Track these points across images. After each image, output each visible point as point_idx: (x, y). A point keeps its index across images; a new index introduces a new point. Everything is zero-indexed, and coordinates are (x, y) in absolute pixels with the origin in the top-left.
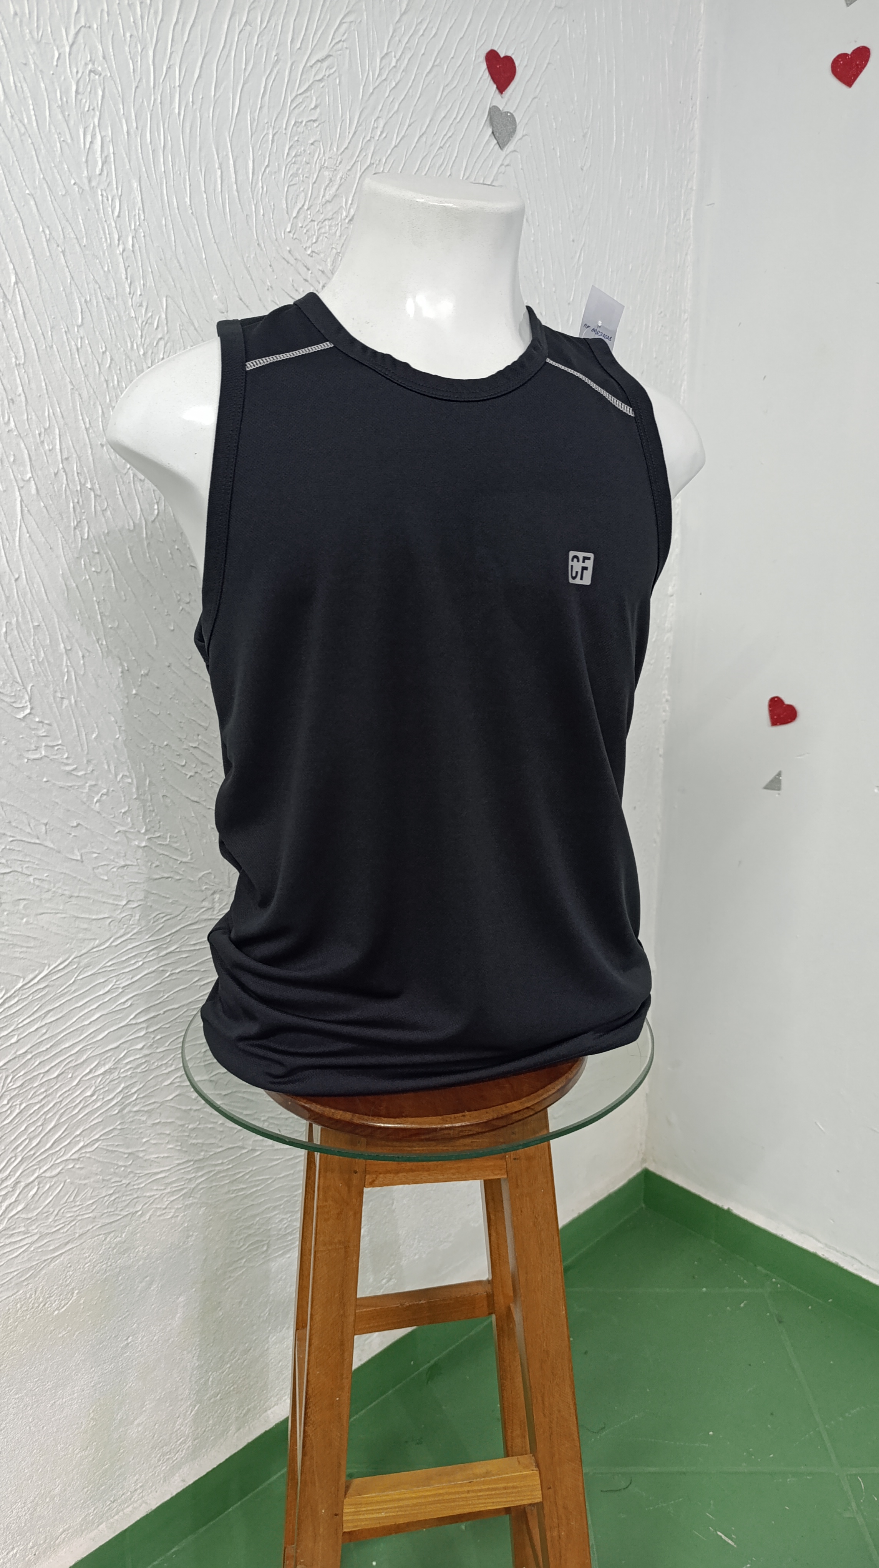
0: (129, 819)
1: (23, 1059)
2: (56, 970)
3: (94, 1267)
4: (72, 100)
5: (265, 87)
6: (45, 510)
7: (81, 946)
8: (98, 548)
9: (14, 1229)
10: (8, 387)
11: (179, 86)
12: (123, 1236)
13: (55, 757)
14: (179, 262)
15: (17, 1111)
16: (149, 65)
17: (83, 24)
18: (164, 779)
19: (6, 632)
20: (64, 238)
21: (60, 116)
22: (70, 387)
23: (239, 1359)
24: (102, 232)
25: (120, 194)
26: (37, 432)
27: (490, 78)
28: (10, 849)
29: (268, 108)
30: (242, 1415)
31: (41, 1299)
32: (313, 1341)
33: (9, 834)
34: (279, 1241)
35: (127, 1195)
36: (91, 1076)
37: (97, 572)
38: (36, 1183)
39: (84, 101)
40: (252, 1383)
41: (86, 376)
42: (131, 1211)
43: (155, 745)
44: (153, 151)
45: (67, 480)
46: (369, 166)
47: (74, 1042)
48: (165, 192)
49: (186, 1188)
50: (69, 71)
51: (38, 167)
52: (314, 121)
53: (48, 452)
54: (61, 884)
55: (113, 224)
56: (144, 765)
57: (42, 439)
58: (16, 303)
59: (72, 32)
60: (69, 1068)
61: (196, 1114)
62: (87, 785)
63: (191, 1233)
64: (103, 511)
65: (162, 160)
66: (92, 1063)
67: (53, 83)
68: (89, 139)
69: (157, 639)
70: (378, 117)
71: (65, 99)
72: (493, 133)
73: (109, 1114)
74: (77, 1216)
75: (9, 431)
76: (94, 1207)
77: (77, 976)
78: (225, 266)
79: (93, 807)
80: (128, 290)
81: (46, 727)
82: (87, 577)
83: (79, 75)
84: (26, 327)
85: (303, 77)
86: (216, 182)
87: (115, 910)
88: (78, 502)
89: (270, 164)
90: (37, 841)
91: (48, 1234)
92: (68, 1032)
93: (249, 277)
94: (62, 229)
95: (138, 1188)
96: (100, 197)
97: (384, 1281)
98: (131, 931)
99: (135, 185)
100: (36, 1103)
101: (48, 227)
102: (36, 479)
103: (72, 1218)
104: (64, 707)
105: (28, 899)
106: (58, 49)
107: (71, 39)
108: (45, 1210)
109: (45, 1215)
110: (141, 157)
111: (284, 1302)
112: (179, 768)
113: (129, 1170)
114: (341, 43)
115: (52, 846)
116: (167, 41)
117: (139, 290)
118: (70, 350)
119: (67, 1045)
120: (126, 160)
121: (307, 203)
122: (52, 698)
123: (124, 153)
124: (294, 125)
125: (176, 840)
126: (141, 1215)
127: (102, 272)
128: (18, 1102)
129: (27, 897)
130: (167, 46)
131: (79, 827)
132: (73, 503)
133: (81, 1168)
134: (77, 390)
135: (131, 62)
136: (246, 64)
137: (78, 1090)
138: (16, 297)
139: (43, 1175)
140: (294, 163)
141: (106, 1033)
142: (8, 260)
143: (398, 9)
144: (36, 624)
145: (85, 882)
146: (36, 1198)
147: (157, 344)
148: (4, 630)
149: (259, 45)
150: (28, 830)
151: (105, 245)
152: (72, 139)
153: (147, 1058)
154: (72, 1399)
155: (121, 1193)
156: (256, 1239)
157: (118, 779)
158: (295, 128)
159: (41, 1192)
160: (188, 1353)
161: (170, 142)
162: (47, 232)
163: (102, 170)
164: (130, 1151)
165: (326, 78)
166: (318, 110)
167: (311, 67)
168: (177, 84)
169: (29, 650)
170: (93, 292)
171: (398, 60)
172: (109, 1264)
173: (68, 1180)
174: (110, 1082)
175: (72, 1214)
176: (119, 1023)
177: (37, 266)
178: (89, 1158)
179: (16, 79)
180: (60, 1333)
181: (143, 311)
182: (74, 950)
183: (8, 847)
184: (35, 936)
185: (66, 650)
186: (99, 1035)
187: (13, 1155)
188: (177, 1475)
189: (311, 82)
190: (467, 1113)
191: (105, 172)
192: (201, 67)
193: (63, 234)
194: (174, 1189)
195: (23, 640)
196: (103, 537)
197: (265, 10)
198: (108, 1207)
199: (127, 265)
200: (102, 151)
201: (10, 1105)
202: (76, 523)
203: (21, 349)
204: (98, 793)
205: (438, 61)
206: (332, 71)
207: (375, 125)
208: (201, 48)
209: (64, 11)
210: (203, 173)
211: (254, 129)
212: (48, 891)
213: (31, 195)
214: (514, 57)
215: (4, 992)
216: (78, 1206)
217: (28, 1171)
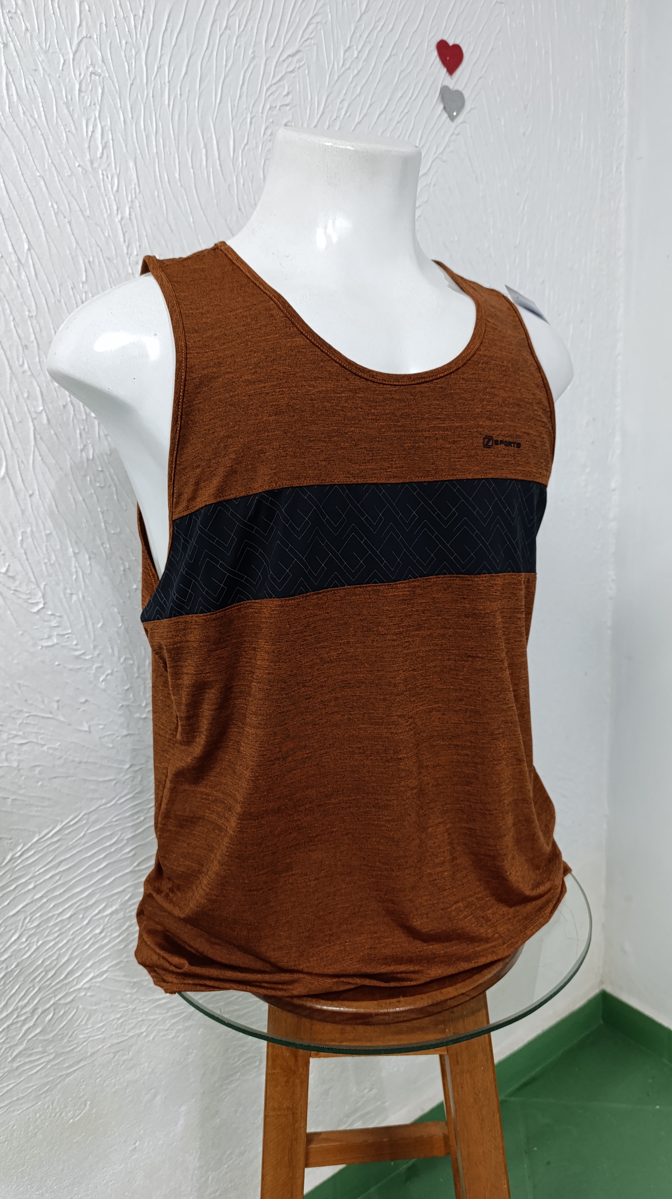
0: (131, 695)
1: (40, 902)
2: (68, 825)
3: (104, 1081)
4: (76, 97)
5: (244, 79)
6: (54, 436)
7: (90, 805)
8: (102, 467)
9: (33, 1049)
10: (22, 335)
11: (168, 82)
12: (131, 1053)
13: (66, 644)
14: (170, 226)
15: (34, 947)
16: (142, 66)
17: (85, 35)
19: (22, 540)
20: (70, 210)
21: (66, 111)
23: (235, 1160)
24: (102, 204)
25: (118, 172)
27: (440, 62)
28: (26, 723)
29: (247, 96)
31: (58, 1109)
33: (25, 710)
35: (133, 1019)
36: (100, 916)
37: (101, 487)
38: (52, 1009)
39: (86, 97)
42: (138, 1032)
44: (147, 136)
45: (74, 411)
47: (85, 886)
48: (157, 169)
50: (73, 74)
51: (46, 153)
52: (287, 105)
54: (72, 752)
55: (112, 197)
56: (144, 649)
58: (29, 266)
59: (76, 42)
60: (81, 910)
62: (94, 667)
63: (191, 1051)
64: (106, 436)
65: (154, 143)
66: (101, 905)
67: (59, 84)
68: (91, 128)
70: (343, 100)
71: (69, 97)
72: (445, 108)
74: (89, 1037)
75: (23, 372)
76: (103, 1029)
77: (87, 830)
79: (99, 685)
81: (58, 619)
82: (93, 491)
83: (82, 76)
84: (37, 285)
85: (277, 69)
86: (201, 159)
87: (119, 773)
88: (84, 429)
89: (249, 142)
90: (51, 716)
91: (64, 1053)
92: (78, 878)
94: (69, 204)
95: (143, 1013)
96: (101, 177)
97: (366, 1091)
98: (134, 791)
99: (131, 164)
100: (51, 941)
101: (56, 202)
102: (47, 411)
103: (85, 1039)
104: (73, 601)
105: (43, 766)
106: (63, 56)
107: (74, 47)
108: (60, 1033)
109: (60, 1037)
110: (136, 141)
113: (135, 997)
114: (309, 40)
115: (63, 719)
116: (158, 46)
118: (76, 303)
119: (78, 890)
120: (124, 145)
122: (62, 595)
123: (121, 139)
124: (270, 109)
126: (146, 1036)
127: (103, 237)
128: (35, 940)
130: (157, 50)
131: (87, 703)
132: (80, 430)
133: (92, 996)
135: (126, 64)
136: (227, 61)
137: (88, 928)
138: (29, 261)
139: (58, 1002)
141: (113, 878)
142: (22, 231)
144: (48, 532)
145: (93, 750)
146: (53, 1022)
148: (20, 538)
149: (238, 46)
150: (42, 706)
151: (105, 215)
152: (76, 129)
155: (128, 1017)
156: (250, 1055)
157: (122, 660)
158: (270, 112)
160: (189, 1156)
161: (161, 128)
162: (55, 206)
163: (102, 153)
164: (135, 980)
165: (296, 69)
166: (290, 96)
167: (284, 61)
168: (167, 80)
169: (42, 555)
170: (95, 254)
171: (359, 52)
172: (118, 1078)
173: (81, 1006)
174: (118, 920)
175: (84, 1036)
176: (125, 870)
177: (47, 235)
178: (99, 987)
179: (27, 81)
180: (74, 1139)
182: (83, 808)
183: (25, 722)
184: (49, 797)
185: (75, 554)
186: (107, 880)
187: (31, 985)
189: (283, 73)
191: (105, 155)
192: (188, 65)
193: (69, 207)
194: (175, 1013)
195: (37, 546)
196: (106, 457)
197: (242, 16)
198: (116, 1029)
199: (124, 230)
200: (102, 138)
201: (28, 942)
202: (82, 447)
203: (33, 304)
204: (103, 674)
205: (395, 51)
206: (302, 64)
207: (341, 106)
208: (187, 49)
209: (68, 25)
210: (190, 152)
211: (234, 114)
212: (60, 758)
213: (41, 176)
214: (461, 45)
215: (22, 845)
216: (90, 1028)
217: (44, 999)
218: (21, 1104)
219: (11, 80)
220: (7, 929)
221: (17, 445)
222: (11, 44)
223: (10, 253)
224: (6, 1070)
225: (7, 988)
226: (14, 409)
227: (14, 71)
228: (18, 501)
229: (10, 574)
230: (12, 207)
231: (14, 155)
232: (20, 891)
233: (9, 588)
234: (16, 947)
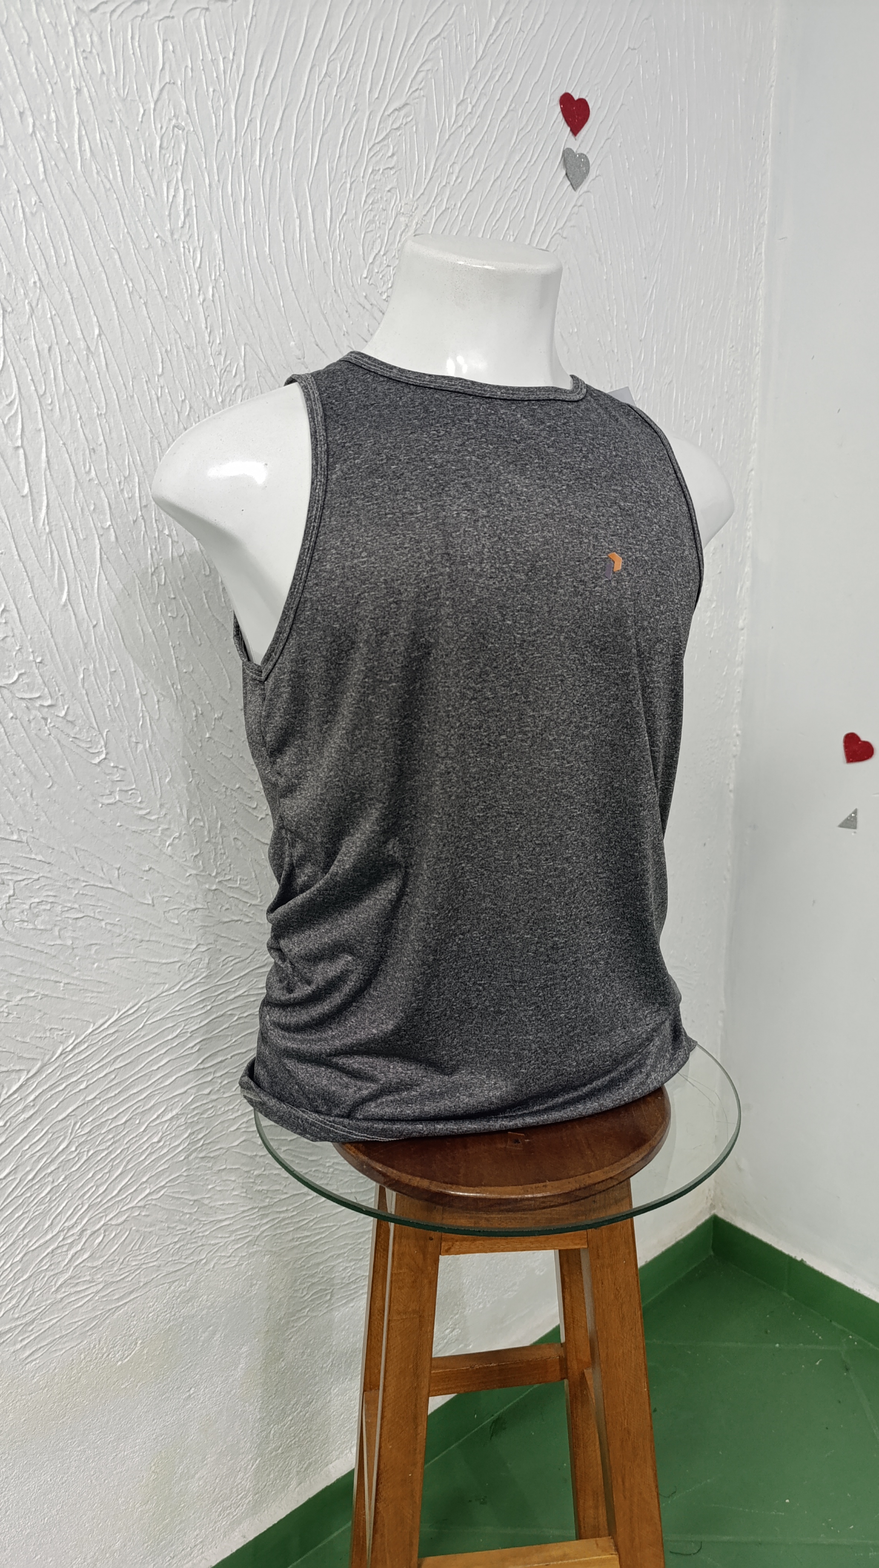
0: (201, 862)
1: (92, 1105)
2: (126, 1014)
3: (158, 1316)
4: (156, 155)
5: (344, 137)
6: (123, 557)
7: (150, 991)
8: (174, 594)
9: (79, 1278)
10: (90, 437)
11: (260, 138)
12: (188, 1284)
13: (128, 801)
14: (257, 310)
15: (85, 1158)
16: (231, 119)
17: (168, 81)
18: (236, 822)
19: (84, 678)
20: (147, 290)
21: (144, 172)
22: (149, 435)
23: (301, 1411)
24: (183, 283)
25: (201, 245)
26: (117, 481)
27: (564, 120)
28: (83, 894)
29: (347, 158)
30: (303, 1470)
31: (105, 1349)
32: (385, 1414)
33: (82, 879)
34: (342, 1290)
35: (191, 1243)
36: (158, 1122)
37: (173, 618)
38: (102, 1231)
39: (168, 155)
40: (313, 1436)
41: (166, 424)
42: (196, 1259)
43: (227, 788)
44: (234, 203)
45: (145, 527)
46: (444, 211)
47: (142, 1087)
48: (245, 242)
49: (251, 1236)
50: (153, 127)
51: (122, 221)
52: (391, 169)
53: (127, 501)
54: (132, 928)
55: (194, 275)
56: (216, 808)
57: (122, 487)
58: (99, 355)
59: (157, 88)
60: (136, 1114)
61: (262, 1160)
62: (160, 829)
63: (255, 1282)
64: (180, 556)
65: (242, 211)
66: (159, 1109)
67: (138, 139)
68: (172, 192)
69: (230, 683)
70: (454, 163)
72: (566, 174)
73: (175, 1160)
74: (142, 1264)
75: (89, 480)
76: (159, 1256)
77: (146, 1021)
78: (303, 313)
79: (165, 851)
80: (208, 338)
81: (121, 772)
82: (164, 622)
83: (164, 130)
84: (108, 378)
85: (381, 126)
86: (294, 231)
87: (185, 954)
88: (156, 549)
89: (348, 212)
90: (110, 886)
91: (113, 1282)
92: (136, 1077)
93: (325, 323)
94: (145, 282)
95: (203, 1236)
96: (182, 250)
98: (200, 975)
99: (216, 236)
100: (104, 1150)
101: (131, 280)
102: (115, 526)
103: (137, 1267)
104: (138, 751)
105: (100, 944)
106: (142, 105)
107: (156, 95)
108: (110, 1259)
109: (110, 1263)
110: (222, 209)
111: (347, 1352)
112: (250, 810)
113: (194, 1218)
114: (418, 92)
115: (124, 890)
116: (249, 96)
117: (218, 339)
118: (151, 399)
119: (135, 1091)
120: (208, 213)
121: (383, 249)
122: (127, 743)
123: (206, 205)
124: (371, 173)
125: (246, 882)
126: (205, 1264)
127: (182, 322)
128: (86, 1149)
129: (98, 942)
130: (249, 100)
131: (151, 872)
132: (151, 549)
133: (148, 1216)
134: (156, 438)
135: (213, 116)
136: (325, 115)
137: (145, 1136)
138: (99, 349)
139: (109, 1222)
140: (371, 210)
141: (174, 1078)
142: (92, 313)
143: (474, 56)
144: (113, 670)
145: (155, 926)
146: (103, 1246)
147: (235, 391)
148: (82, 676)
149: (338, 96)
150: (101, 875)
151: (186, 295)
152: (156, 194)
153: (213, 1104)
154: (134, 1452)
155: (186, 1241)
156: (319, 1288)
157: (190, 823)
158: (372, 176)
159: (106, 1240)
160: (250, 1405)
161: (250, 193)
162: (130, 285)
163: (184, 223)
164: (195, 1198)
165: (403, 126)
166: (395, 158)
167: (389, 116)
168: (258, 137)
169: (105, 696)
170: (173, 342)
171: (473, 107)
172: (173, 1313)
173: (134, 1228)
174: (178, 1127)
175: (137, 1263)
176: (187, 1068)
177: (120, 318)
178: (156, 1205)
179: (102, 135)
180: (122, 1384)
181: (222, 360)
182: (143, 995)
183: (81, 892)
184: (105, 981)
185: (142, 695)
186: (166, 1080)
187: (80, 1202)
188: (237, 1530)
189: (388, 131)
190: (548, 1183)
191: (187, 225)
192: (282, 119)
193: (146, 285)
194: (238, 1237)
195: (100, 685)
196: (179, 583)
197: (344, 61)
198: (173, 1255)
199: (207, 314)
200: (185, 204)
201: (78, 1151)
202: (153, 569)
203: (103, 399)
204: (170, 837)
205: (513, 105)
206: (409, 119)
207: (451, 171)
208: (282, 101)
209: (149, 68)
210: (282, 223)
211: (332, 178)
212: (120, 935)
213: (115, 249)
214: (587, 99)
215: (74, 1038)
216: (144, 1254)
217: (94, 1219)
218: (64, 1343)
219: (84, 132)
220: (55, 1136)
221: (81, 566)
222: (85, 90)
223: (79, 339)
224: (49, 1302)
225: (53, 1205)
226: (78, 523)
227: (87, 121)
228: (80, 633)
229: (69, 718)
230: (82, 285)
231: (85, 223)
232: (71, 1091)
233: (68, 735)
234: (64, 1157)
